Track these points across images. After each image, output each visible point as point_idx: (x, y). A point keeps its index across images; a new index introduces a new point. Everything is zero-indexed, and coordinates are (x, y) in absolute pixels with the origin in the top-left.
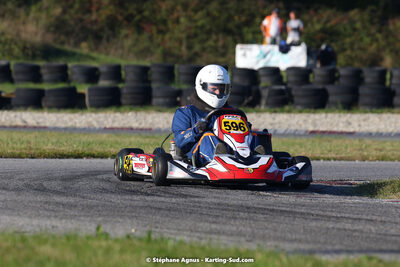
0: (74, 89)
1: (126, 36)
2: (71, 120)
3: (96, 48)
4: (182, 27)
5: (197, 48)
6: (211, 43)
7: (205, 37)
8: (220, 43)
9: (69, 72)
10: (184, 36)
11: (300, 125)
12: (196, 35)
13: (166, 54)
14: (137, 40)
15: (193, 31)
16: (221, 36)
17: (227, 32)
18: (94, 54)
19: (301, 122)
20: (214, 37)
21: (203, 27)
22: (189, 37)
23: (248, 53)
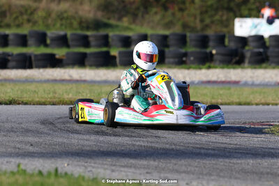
0: (108, 53)
1: (156, 13)
2: (104, 75)
3: (134, 22)
4: (197, 6)
5: (208, 21)
6: (217, 17)
7: (213, 13)
8: (225, 18)
9: (110, 40)
10: (198, 12)
11: (272, 78)
12: (206, 12)
13: (185, 26)
14: (164, 16)
15: (204, 9)
16: (225, 12)
17: (229, 9)
18: (133, 26)
19: (273, 76)
20: (220, 13)
21: (212, 5)
22: (202, 13)
23: (244, 25)
